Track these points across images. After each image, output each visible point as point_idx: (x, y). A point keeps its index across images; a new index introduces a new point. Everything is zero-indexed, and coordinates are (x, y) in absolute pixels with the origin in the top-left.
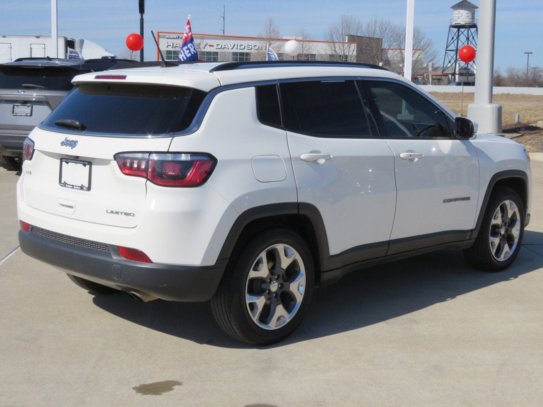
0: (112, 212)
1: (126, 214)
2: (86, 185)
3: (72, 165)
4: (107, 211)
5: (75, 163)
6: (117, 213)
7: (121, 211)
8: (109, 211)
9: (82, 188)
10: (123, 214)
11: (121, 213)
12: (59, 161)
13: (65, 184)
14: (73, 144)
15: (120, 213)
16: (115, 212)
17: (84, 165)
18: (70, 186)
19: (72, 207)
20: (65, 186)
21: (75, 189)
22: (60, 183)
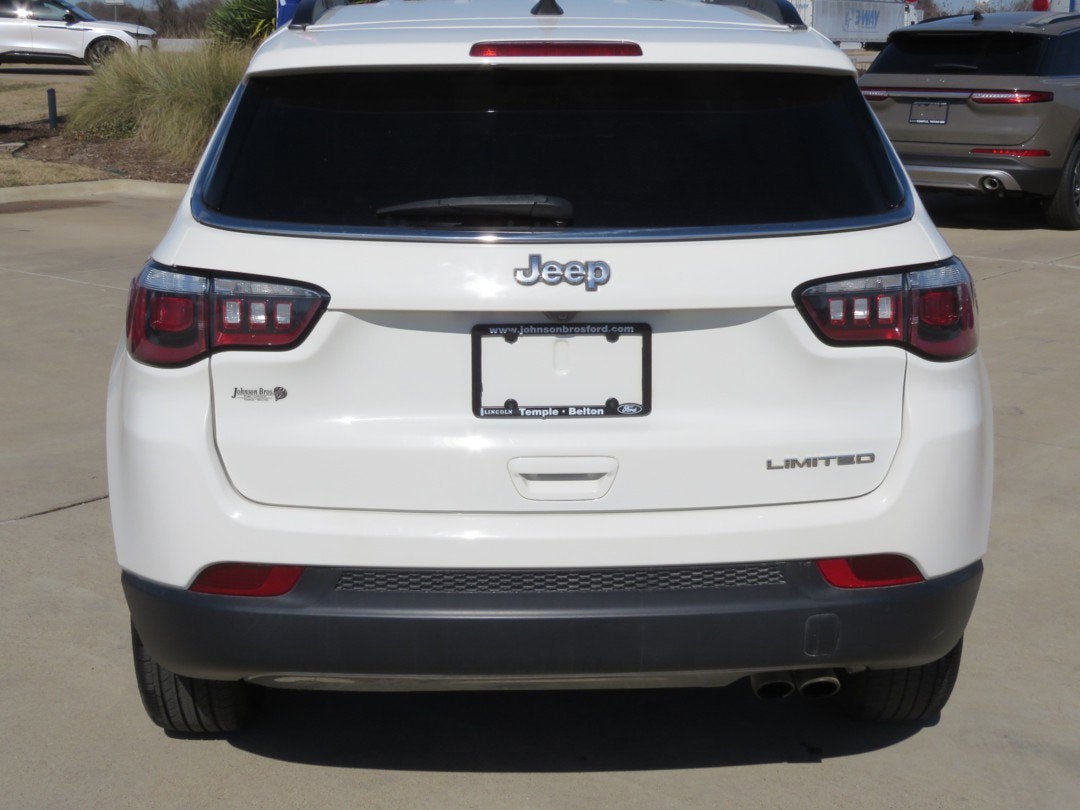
0: (791, 463)
1: (845, 460)
3: (530, 345)
4: (769, 465)
5: (556, 334)
6: (811, 462)
7: (824, 455)
9: (612, 408)
10: (833, 462)
11: (827, 460)
12: (467, 339)
13: (512, 409)
14: (595, 275)
15: (821, 463)
16: (801, 461)
17: (612, 337)
18: (544, 413)
19: (597, 476)
20: (516, 414)
21: (576, 416)
22: (476, 408)
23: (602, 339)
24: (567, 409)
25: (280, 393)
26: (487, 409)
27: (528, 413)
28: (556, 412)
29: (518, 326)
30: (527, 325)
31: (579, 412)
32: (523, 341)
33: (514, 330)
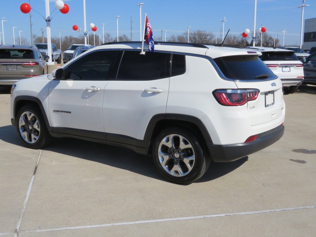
12: (264, 95)
22: (266, 106)
24: (271, 104)
25: (254, 107)
27: (269, 106)
29: (268, 93)
32: (268, 95)
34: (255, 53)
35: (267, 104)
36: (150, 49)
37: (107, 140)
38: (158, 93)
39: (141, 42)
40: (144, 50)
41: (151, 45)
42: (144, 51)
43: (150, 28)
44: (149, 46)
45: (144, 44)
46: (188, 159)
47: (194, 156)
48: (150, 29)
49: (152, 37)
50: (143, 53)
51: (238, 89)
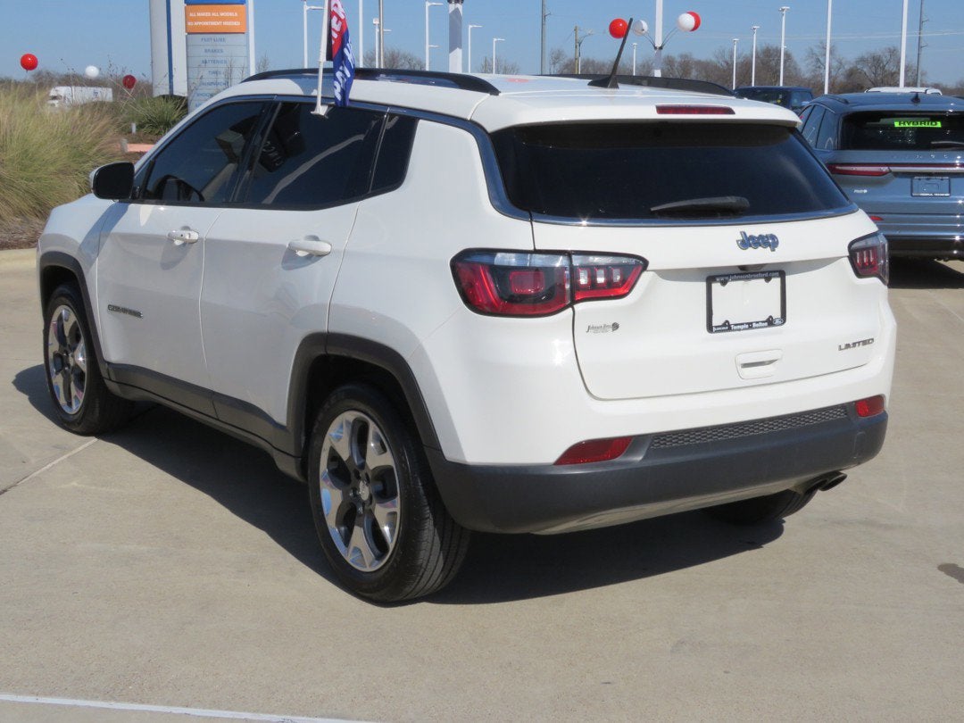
0: (848, 346)
1: (864, 343)
2: (777, 314)
3: (735, 286)
4: (840, 348)
5: (745, 279)
6: (854, 345)
7: (857, 340)
8: (843, 347)
9: (770, 322)
10: (861, 344)
11: (859, 343)
12: (704, 285)
13: (727, 326)
14: (770, 242)
15: (857, 345)
16: (851, 345)
17: (768, 279)
18: (742, 327)
19: (771, 362)
20: (730, 329)
21: (756, 328)
22: (710, 328)
23: (763, 280)
24: (752, 323)
25: (615, 326)
26: (716, 327)
27: (735, 327)
28: (747, 326)
29: (728, 276)
30: (733, 275)
31: (757, 325)
32: (731, 284)
33: (727, 278)
34: (729, 111)
35: (716, 321)
36: (339, 97)
37: (218, 420)
38: (320, 255)
39: (316, 71)
40: (325, 100)
41: (341, 80)
42: (322, 104)
43: (339, 19)
44: (336, 84)
45: (324, 77)
46: (386, 507)
47: (398, 499)
48: (340, 23)
49: (346, 51)
50: (321, 110)
51: (536, 252)
